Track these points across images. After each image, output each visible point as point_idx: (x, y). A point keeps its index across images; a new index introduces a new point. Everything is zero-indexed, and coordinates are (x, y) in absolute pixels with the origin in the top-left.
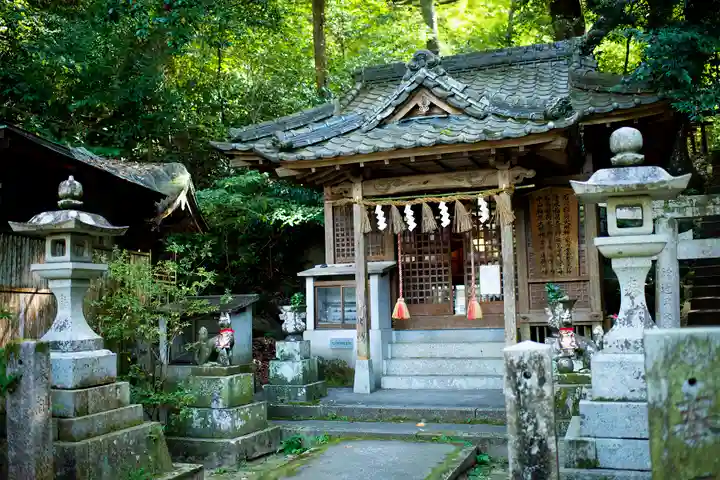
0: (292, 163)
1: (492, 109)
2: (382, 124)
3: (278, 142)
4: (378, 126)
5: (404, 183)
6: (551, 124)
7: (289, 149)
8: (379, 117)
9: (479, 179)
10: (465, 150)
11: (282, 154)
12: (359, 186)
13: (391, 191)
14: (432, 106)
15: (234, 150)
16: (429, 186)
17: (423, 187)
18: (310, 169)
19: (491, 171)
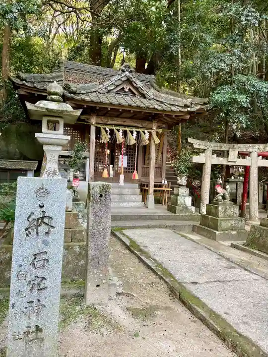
0: (78, 100)
1: (153, 97)
2: (109, 92)
3: (69, 88)
4: (107, 93)
5: (115, 120)
6: (189, 109)
7: (75, 93)
8: (109, 88)
9: (146, 124)
10: (153, 112)
11: (73, 95)
12: (95, 118)
13: (108, 123)
14: (130, 89)
15: (24, 85)
16: (125, 124)
17: (123, 123)
18: (84, 105)
19: (150, 122)
